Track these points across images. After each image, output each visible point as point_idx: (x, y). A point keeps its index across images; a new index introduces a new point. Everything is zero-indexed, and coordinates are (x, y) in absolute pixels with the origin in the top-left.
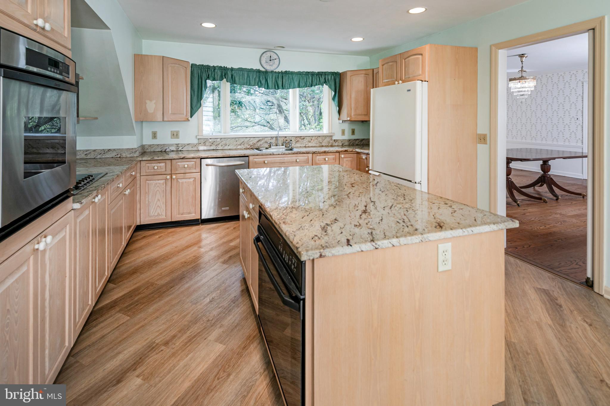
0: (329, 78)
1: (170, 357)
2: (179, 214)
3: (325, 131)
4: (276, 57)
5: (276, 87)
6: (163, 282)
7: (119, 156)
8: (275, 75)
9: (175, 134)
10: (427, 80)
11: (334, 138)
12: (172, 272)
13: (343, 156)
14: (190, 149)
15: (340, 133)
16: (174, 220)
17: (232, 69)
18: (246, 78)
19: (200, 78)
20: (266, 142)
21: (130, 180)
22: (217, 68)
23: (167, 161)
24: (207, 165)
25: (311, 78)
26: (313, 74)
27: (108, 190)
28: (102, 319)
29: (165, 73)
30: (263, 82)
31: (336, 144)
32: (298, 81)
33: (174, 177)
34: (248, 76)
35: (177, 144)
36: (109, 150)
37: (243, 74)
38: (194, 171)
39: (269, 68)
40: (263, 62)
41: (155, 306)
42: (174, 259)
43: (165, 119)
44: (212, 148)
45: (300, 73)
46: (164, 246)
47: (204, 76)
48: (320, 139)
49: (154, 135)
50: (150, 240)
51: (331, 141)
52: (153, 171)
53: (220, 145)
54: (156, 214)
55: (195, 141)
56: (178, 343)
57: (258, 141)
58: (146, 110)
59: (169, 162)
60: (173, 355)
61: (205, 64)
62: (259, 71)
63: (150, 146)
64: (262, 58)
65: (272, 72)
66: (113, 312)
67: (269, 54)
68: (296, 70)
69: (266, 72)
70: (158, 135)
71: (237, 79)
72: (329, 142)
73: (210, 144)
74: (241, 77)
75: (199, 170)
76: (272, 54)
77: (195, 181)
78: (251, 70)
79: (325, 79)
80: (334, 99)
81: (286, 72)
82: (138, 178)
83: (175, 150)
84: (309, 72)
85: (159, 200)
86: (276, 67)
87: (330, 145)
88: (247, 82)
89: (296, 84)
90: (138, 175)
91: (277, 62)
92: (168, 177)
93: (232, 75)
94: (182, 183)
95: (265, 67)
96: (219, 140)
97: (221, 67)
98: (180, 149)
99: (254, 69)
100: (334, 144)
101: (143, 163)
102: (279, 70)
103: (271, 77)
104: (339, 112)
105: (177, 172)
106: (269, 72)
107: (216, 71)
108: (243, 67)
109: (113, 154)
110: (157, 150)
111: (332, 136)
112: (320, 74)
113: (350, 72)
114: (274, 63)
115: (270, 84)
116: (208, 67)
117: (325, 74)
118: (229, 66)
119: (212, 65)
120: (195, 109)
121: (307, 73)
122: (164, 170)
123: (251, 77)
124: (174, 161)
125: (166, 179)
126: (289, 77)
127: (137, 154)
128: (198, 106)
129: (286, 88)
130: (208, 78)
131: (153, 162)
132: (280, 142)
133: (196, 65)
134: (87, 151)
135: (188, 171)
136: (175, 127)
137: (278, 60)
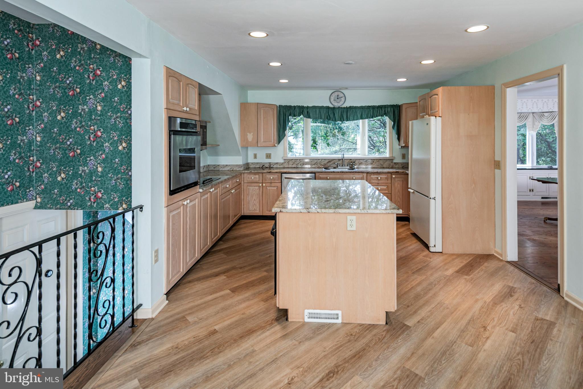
0: (389, 110)
1: (241, 273)
2: (267, 210)
3: (387, 155)
4: (342, 95)
5: (342, 119)
6: (248, 245)
7: (232, 169)
8: (341, 110)
9: (268, 156)
10: (440, 116)
11: (395, 161)
12: (254, 241)
13: (394, 176)
14: (279, 166)
15: (401, 157)
16: (264, 214)
17: (308, 107)
18: (318, 113)
19: (285, 115)
20: (334, 163)
21: (236, 184)
22: (296, 107)
23: (260, 174)
24: (286, 178)
25: (372, 111)
26: (373, 107)
27: (219, 187)
28: (214, 255)
29: (259, 115)
30: (332, 116)
31: (397, 166)
32: (361, 113)
33: (264, 185)
34: (320, 112)
35: (269, 163)
36: (227, 165)
37: (316, 111)
38: (277, 181)
39: (337, 105)
40: (332, 100)
41: (241, 254)
42: (258, 236)
43: (259, 145)
44: (293, 166)
45: (362, 108)
46: (255, 229)
47: (287, 114)
48: (381, 162)
49: (255, 156)
50: (248, 225)
51: (392, 164)
52: (251, 180)
53: (299, 164)
54: (253, 209)
55: (282, 161)
56: (246, 269)
57: (328, 162)
58: (247, 139)
59: (261, 175)
60: (242, 272)
61: (288, 105)
62: (328, 108)
63: (252, 163)
64: (331, 97)
65: (339, 107)
66: (220, 253)
67: (336, 94)
68: (359, 105)
69: (334, 108)
70: (258, 156)
71: (311, 115)
72: (390, 165)
73: (292, 163)
74: (314, 113)
75: (280, 181)
76: (339, 93)
77: (277, 188)
78: (322, 107)
79: (385, 111)
80: (393, 127)
81: (350, 107)
82: (242, 184)
83: (268, 166)
84: (370, 106)
85: (255, 200)
86: (342, 103)
87: (390, 167)
88: (319, 117)
89: (359, 116)
90: (242, 182)
91: (343, 99)
92: (260, 185)
93: (308, 112)
94: (270, 189)
95: (334, 104)
96: (298, 160)
97: (299, 106)
98: (272, 166)
99: (325, 106)
100: (395, 166)
101: (245, 175)
102: (345, 106)
103: (337, 112)
104: (399, 139)
105: (266, 182)
106: (336, 108)
107: (296, 109)
108: (316, 105)
109: (228, 168)
110: (257, 167)
111: (393, 159)
112: (380, 107)
113: (405, 105)
114: (341, 101)
115: (337, 118)
116: (290, 107)
117: (385, 107)
118: (305, 105)
119: (293, 105)
120: (281, 138)
121: (369, 107)
122: (258, 180)
123: (322, 113)
124: (264, 174)
125: (259, 186)
126: (352, 111)
127: (242, 169)
128: (283, 136)
129: (351, 119)
130: (290, 115)
131: (251, 174)
132: (346, 163)
133: (282, 106)
134: (215, 165)
135: (273, 182)
136: (269, 151)
137: (344, 98)
